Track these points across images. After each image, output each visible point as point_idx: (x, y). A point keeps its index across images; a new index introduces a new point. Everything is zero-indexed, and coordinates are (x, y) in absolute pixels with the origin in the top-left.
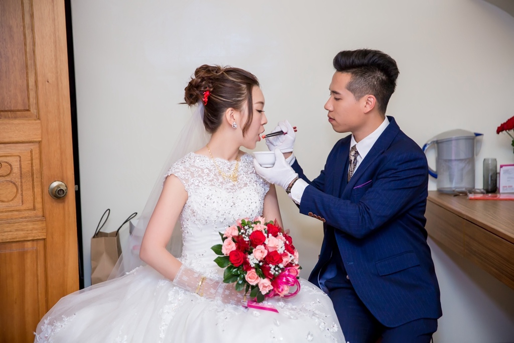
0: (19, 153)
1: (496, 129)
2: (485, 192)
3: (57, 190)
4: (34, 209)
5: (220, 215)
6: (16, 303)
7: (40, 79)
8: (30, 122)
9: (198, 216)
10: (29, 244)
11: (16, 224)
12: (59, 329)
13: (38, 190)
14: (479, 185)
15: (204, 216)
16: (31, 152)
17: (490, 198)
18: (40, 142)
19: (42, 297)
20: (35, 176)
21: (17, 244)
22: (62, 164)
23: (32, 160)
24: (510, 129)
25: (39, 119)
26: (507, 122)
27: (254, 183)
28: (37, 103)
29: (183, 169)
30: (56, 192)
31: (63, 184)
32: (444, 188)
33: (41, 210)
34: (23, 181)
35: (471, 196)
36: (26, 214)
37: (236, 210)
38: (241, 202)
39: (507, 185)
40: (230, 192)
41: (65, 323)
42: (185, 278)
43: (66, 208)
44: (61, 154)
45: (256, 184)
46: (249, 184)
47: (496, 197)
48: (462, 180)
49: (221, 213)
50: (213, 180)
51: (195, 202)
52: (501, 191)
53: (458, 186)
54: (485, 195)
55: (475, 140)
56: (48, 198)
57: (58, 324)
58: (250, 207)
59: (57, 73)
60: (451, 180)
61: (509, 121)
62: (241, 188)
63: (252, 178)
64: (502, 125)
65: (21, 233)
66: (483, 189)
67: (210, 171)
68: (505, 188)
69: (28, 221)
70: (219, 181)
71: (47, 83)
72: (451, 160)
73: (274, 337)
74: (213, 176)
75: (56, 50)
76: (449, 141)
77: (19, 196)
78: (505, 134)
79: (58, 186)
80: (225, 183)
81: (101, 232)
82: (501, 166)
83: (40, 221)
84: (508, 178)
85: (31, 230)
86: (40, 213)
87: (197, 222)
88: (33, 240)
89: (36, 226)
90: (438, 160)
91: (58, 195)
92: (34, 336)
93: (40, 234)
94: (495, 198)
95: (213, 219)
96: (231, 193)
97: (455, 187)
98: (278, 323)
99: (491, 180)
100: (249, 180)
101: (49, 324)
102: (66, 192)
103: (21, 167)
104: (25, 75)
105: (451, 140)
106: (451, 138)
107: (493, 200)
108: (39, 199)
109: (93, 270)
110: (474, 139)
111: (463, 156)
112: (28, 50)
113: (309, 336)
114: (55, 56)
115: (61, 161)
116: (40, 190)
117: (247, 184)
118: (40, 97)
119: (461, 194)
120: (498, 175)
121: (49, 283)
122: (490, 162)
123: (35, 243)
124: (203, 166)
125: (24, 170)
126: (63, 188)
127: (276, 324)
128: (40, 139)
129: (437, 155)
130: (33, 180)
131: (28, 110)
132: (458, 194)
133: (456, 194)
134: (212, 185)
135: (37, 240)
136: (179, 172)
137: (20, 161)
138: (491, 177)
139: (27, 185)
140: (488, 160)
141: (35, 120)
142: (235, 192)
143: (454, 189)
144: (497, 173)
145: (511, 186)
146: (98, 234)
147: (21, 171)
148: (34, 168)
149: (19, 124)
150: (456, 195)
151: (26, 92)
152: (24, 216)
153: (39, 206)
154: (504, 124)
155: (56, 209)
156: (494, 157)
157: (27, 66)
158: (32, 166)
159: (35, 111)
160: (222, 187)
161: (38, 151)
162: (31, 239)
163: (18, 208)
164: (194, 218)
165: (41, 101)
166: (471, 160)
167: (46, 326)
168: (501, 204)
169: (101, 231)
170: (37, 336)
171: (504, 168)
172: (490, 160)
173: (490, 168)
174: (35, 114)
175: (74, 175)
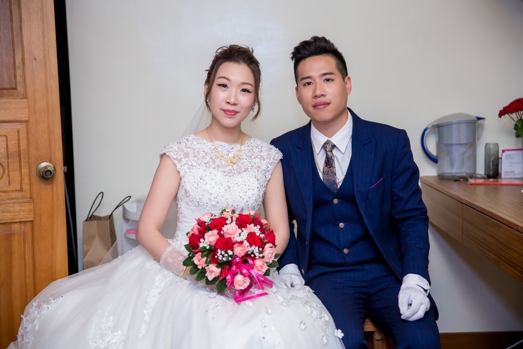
0: (6, 132)
1: (499, 112)
2: (486, 177)
3: (44, 171)
4: (21, 190)
5: (212, 198)
6: (2, 286)
7: (26, 56)
8: (16, 100)
9: (190, 197)
10: (16, 226)
11: (3, 206)
12: (45, 311)
13: (25, 171)
14: (481, 170)
15: (197, 197)
16: (18, 131)
17: (491, 183)
18: (27, 121)
19: (29, 280)
20: (22, 157)
21: (4, 226)
22: (50, 144)
23: (19, 140)
24: (512, 112)
25: (26, 98)
26: (510, 105)
27: (256, 168)
28: (24, 82)
29: (177, 150)
30: (43, 173)
31: (51, 165)
32: (444, 173)
33: (28, 191)
34: (10, 161)
35: (472, 181)
36: (14, 195)
37: (231, 194)
38: (238, 187)
39: (510, 171)
40: (227, 175)
41: (52, 305)
42: (170, 260)
43: (55, 190)
44: (49, 134)
45: (258, 170)
46: (250, 170)
47: (498, 182)
48: (462, 164)
49: (213, 196)
50: (207, 163)
51: (189, 183)
52: (503, 176)
53: (458, 171)
54: (486, 180)
55: (477, 124)
56: (35, 179)
57: (45, 306)
58: (247, 194)
59: (45, 50)
60: (452, 165)
61: (512, 104)
62: (239, 173)
63: (255, 163)
64: (504, 108)
65: (8, 214)
66: (485, 174)
67: (206, 154)
68: (507, 173)
69: (15, 203)
70: (216, 164)
71: (34, 60)
72: (451, 145)
73: (265, 327)
74: (208, 159)
75: (44, 26)
76: (449, 125)
77: (5, 176)
78: (507, 117)
79: (45, 167)
80: (222, 166)
81: (95, 216)
82: (503, 151)
83: (28, 202)
84: (510, 163)
85: (18, 212)
86: (28, 195)
87: (190, 203)
88: (20, 222)
89: (23, 208)
90: (439, 145)
91: (46, 176)
92: (21, 319)
93: (27, 216)
94: (496, 183)
95: (205, 202)
96: (228, 177)
97: (455, 172)
98: (270, 311)
99: (493, 165)
100: (251, 165)
101: (36, 307)
102: (54, 173)
103: (7, 147)
104: (12, 52)
105: (452, 124)
106: (452, 122)
107: (494, 185)
108: (26, 180)
109: (85, 254)
110: (475, 124)
111: (464, 140)
112: (14, 27)
113: (302, 325)
114: (43, 33)
115: (49, 141)
116: (27, 171)
117: (247, 169)
118: (28, 75)
119: (461, 180)
120: (500, 160)
121: (37, 266)
122: (492, 147)
123: (22, 225)
124: (199, 148)
125: (10, 150)
126: (51, 169)
127: (267, 313)
128: (27, 119)
129: (437, 140)
130: (20, 161)
131: (15, 89)
132: (459, 179)
133: (457, 179)
134: (206, 166)
135: (25, 222)
136: (172, 152)
137: (7, 141)
138: (493, 162)
139: (14, 165)
140: (490, 144)
141: (22, 98)
142: (233, 176)
143: (454, 174)
144: (498, 158)
145: (513, 172)
146: (91, 218)
147: (7, 151)
148: (21, 148)
149: (5, 102)
150: (456, 181)
151: (13, 70)
152: (11, 197)
153: (26, 187)
154: (507, 107)
155: (44, 191)
156: (495, 141)
157: (13, 43)
158: (19, 146)
159: (22, 89)
160: (218, 170)
161: (25, 131)
162: (18, 220)
163: (5, 189)
164: (187, 198)
165: (28, 80)
166: (472, 145)
167: (34, 308)
168: (503, 189)
169: (94, 214)
170: (24, 319)
171: (506, 153)
172: (492, 145)
173: (492, 152)
174: (22, 92)
175: (62, 156)
